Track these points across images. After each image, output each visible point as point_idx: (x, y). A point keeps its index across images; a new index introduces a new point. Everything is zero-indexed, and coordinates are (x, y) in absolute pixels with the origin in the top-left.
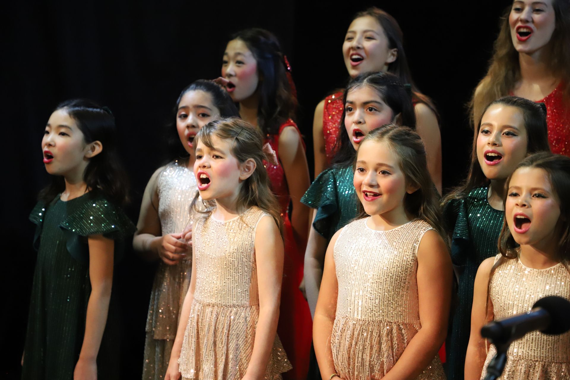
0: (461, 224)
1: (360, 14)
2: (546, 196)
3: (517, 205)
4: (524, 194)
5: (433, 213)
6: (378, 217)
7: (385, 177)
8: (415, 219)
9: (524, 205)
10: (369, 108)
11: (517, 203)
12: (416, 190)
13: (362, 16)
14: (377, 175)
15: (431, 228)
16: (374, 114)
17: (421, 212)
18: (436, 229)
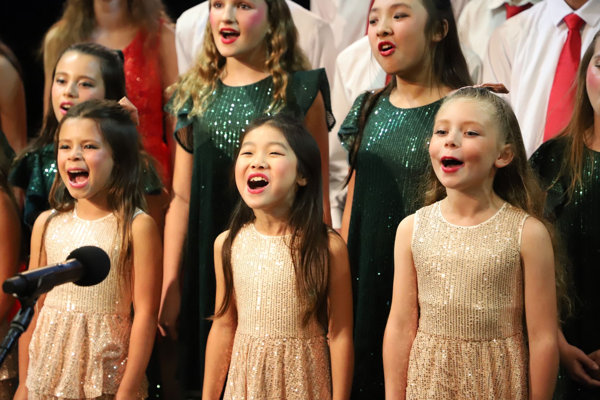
2: (97, 146)
3: (69, 159)
4: (75, 146)
9: (77, 159)
11: (69, 157)
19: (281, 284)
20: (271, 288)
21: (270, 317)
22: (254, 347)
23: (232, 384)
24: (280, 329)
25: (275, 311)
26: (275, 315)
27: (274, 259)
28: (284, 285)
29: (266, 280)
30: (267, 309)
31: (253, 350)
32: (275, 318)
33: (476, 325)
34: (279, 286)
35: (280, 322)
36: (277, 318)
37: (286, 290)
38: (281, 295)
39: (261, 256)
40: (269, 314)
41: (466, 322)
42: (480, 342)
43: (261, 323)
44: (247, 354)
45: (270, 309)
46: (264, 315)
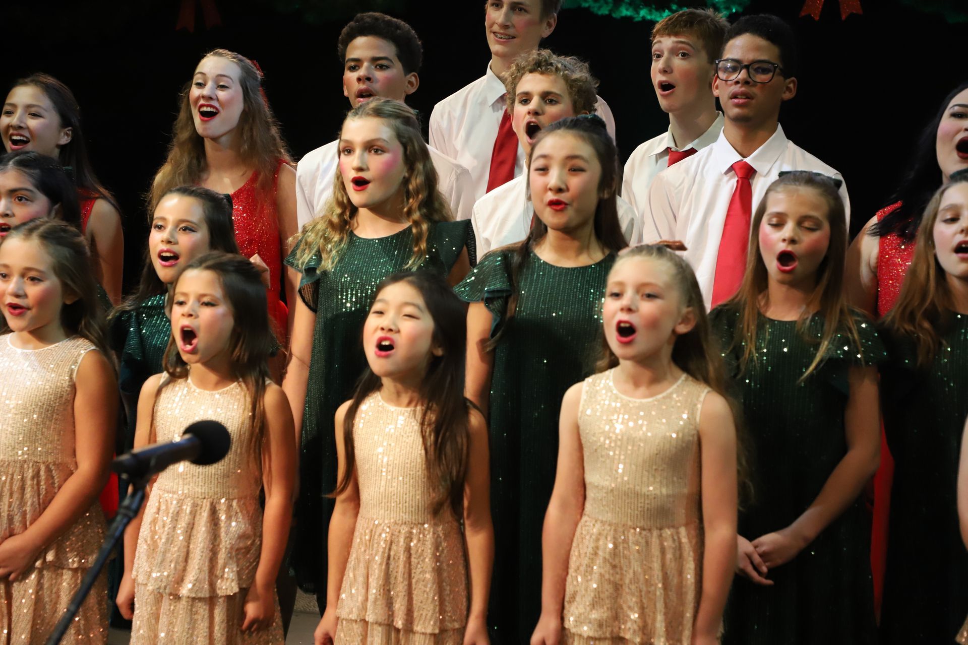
0: (133, 342)
1: (21, 81)
2: (215, 303)
3: (183, 315)
4: (191, 302)
5: (97, 327)
6: (25, 334)
7: (34, 285)
8: (74, 336)
9: (191, 315)
10: (18, 197)
11: (183, 313)
12: (76, 299)
13: (25, 84)
14: (24, 282)
15: (93, 347)
16: (24, 205)
17: (82, 328)
18: (100, 349)
19: (409, 463)
20: (397, 468)
21: (395, 499)
22: (377, 534)
23: (351, 575)
24: (407, 514)
26: (401, 498)
27: (402, 434)
28: (412, 464)
29: (391, 458)
30: (393, 491)
31: (376, 537)
32: (401, 502)
33: (646, 512)
34: (406, 465)
36: (404, 502)
38: (408, 476)
39: (387, 430)
40: (395, 496)
41: (636, 508)
42: (650, 530)
43: (386, 507)
44: (370, 541)
45: (396, 491)
46: (389, 499)
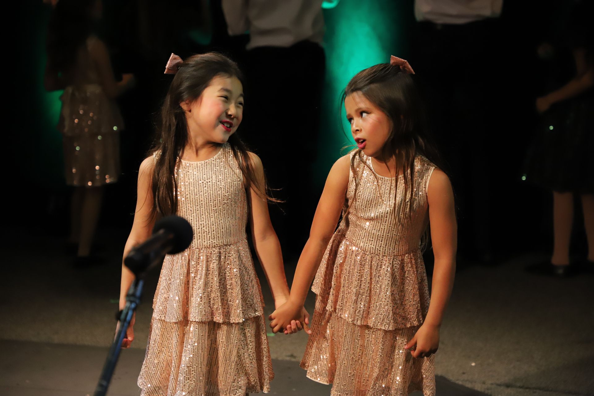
25: (210, 225)
26: (210, 228)
30: (202, 224)
35: (215, 234)
36: (212, 231)
37: (217, 206)
40: (205, 228)
45: (205, 224)
